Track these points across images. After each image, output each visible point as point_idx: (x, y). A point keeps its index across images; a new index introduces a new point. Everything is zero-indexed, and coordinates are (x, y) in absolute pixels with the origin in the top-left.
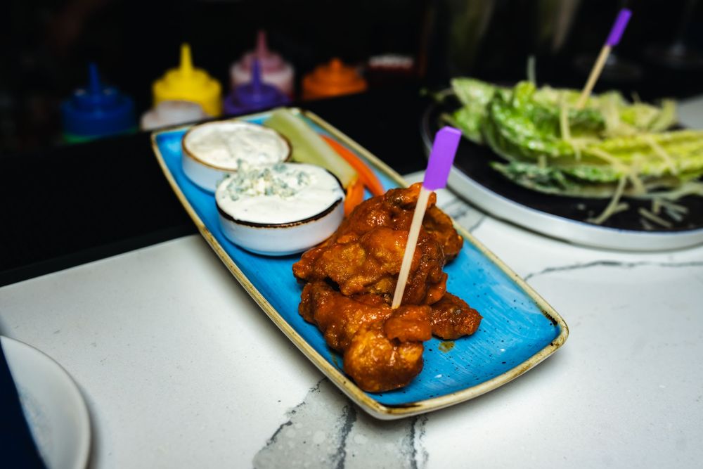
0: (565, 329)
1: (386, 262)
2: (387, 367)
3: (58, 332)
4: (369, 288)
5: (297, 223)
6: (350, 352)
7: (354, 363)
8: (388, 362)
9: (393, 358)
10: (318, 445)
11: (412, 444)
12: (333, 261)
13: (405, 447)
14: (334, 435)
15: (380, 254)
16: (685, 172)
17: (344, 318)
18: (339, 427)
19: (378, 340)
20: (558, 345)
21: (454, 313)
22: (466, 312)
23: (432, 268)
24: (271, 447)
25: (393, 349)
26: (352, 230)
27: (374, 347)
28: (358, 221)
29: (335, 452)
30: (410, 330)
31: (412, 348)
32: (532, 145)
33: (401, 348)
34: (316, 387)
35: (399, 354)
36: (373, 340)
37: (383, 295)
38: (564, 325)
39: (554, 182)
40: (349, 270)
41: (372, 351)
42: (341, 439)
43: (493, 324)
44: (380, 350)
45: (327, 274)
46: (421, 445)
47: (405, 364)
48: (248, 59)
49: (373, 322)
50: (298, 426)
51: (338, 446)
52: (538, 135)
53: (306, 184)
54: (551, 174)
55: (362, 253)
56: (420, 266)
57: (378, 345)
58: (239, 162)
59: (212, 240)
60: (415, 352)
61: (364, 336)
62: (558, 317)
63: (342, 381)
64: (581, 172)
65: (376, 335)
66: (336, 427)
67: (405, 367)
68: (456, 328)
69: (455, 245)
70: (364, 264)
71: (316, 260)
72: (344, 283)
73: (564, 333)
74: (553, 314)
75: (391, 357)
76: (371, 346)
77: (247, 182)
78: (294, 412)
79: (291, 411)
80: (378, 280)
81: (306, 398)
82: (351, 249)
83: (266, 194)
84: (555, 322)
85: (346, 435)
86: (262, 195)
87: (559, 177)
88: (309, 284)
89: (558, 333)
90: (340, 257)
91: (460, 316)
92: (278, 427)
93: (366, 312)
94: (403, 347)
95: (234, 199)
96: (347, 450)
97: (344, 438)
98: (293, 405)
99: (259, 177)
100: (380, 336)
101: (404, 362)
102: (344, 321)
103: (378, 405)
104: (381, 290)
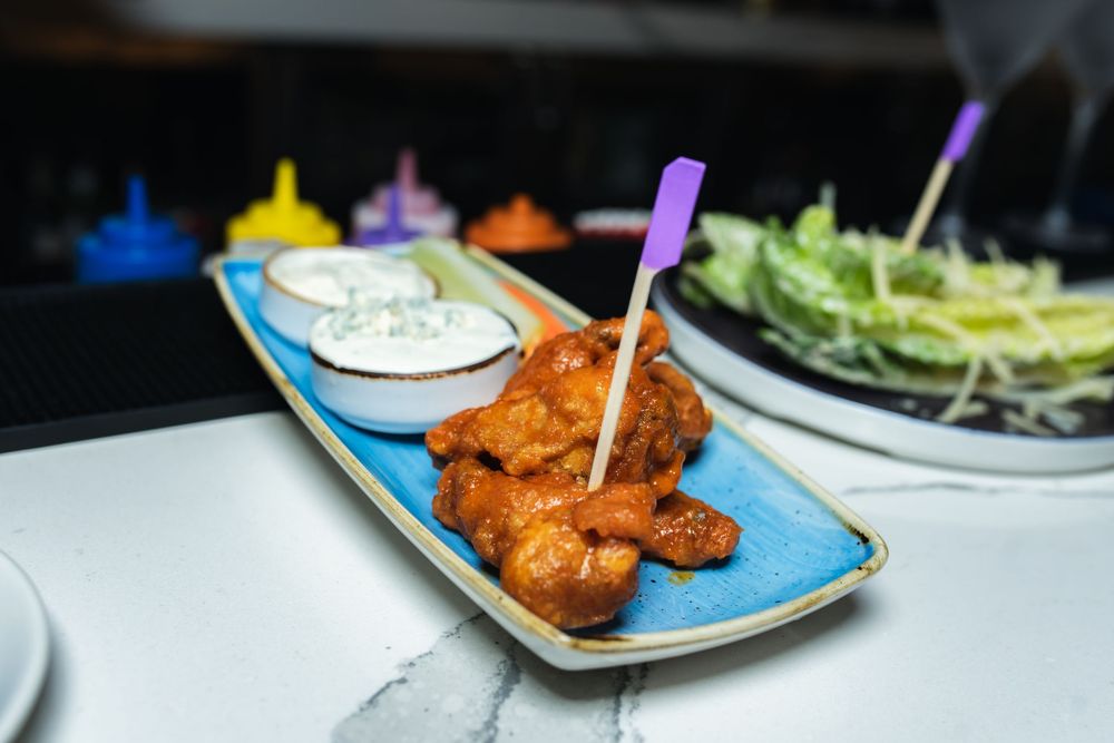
0: (882, 547)
1: (580, 418)
2: (576, 580)
3: (21, 530)
4: (551, 465)
5: (438, 375)
6: (513, 555)
7: (519, 572)
8: (577, 571)
9: (586, 564)
10: (450, 715)
11: (616, 722)
12: (493, 424)
13: (603, 725)
14: (480, 703)
15: (570, 406)
16: (1077, 360)
17: (505, 506)
18: (490, 691)
19: (563, 536)
20: (869, 569)
21: (694, 519)
22: (716, 519)
23: (659, 434)
24: (366, 714)
25: (586, 551)
26: (528, 383)
27: (555, 545)
28: (538, 366)
29: (479, 726)
30: (617, 515)
31: (618, 550)
32: (829, 305)
33: (600, 550)
34: (454, 631)
35: (597, 559)
36: (554, 533)
37: (574, 477)
38: (881, 542)
39: (864, 363)
40: (519, 437)
41: (551, 552)
42: (491, 708)
43: (761, 549)
44: (566, 551)
45: (482, 446)
46: (630, 724)
47: (606, 576)
48: (383, 196)
49: (555, 510)
50: (418, 685)
51: (486, 718)
52: (839, 289)
53: (459, 325)
54: (858, 348)
55: (542, 410)
56: (637, 427)
57: (561, 543)
58: (352, 292)
59: (296, 397)
60: (624, 557)
61: (538, 530)
62: (870, 530)
63: (496, 597)
64: (908, 346)
65: (559, 526)
66: (484, 690)
67: (606, 580)
68: (698, 544)
69: (698, 422)
70: (544, 427)
71: (465, 424)
72: (510, 457)
73: (880, 553)
74: (862, 528)
75: (582, 563)
76: (549, 543)
77: (361, 318)
78: (412, 664)
79: (407, 664)
80: (568, 451)
81: (435, 647)
82: (524, 406)
83: (392, 334)
84: (865, 540)
85: (502, 702)
86: (385, 338)
87: (872, 353)
88: (452, 464)
89: (870, 553)
90: (505, 418)
91: (703, 522)
92: (383, 685)
93: (543, 495)
94: (604, 547)
95: (338, 338)
96: (500, 724)
97: (496, 707)
98: (412, 655)
99: (381, 308)
100: (565, 528)
101: (606, 572)
102: (505, 511)
103: (557, 632)
104: (571, 470)
